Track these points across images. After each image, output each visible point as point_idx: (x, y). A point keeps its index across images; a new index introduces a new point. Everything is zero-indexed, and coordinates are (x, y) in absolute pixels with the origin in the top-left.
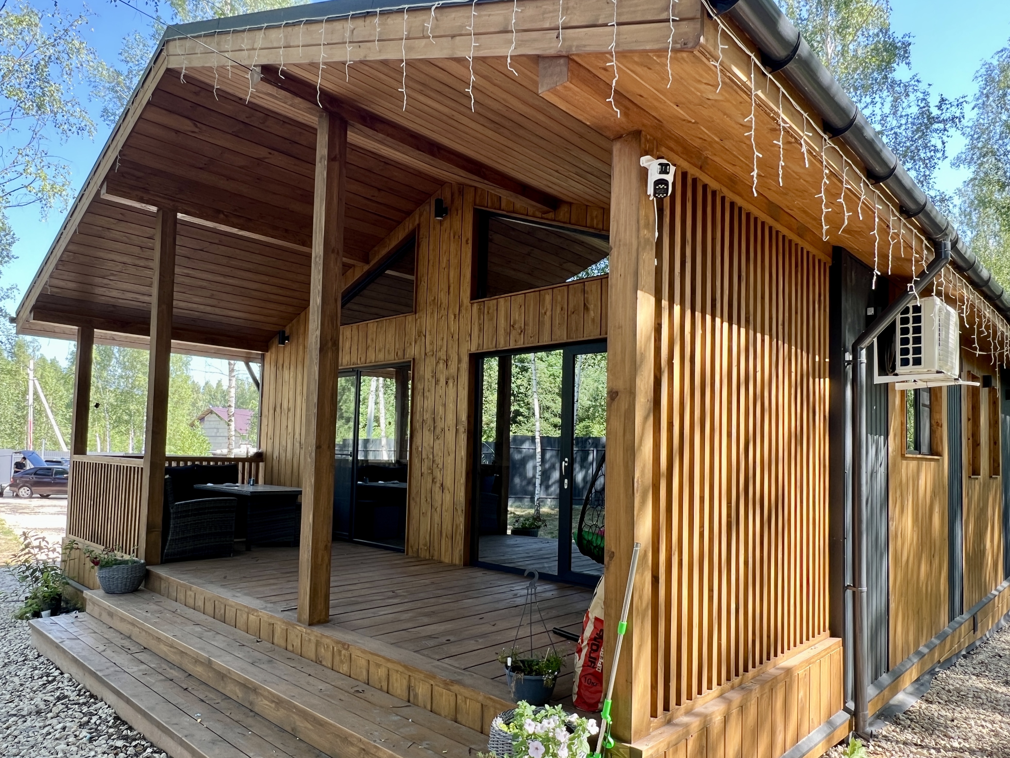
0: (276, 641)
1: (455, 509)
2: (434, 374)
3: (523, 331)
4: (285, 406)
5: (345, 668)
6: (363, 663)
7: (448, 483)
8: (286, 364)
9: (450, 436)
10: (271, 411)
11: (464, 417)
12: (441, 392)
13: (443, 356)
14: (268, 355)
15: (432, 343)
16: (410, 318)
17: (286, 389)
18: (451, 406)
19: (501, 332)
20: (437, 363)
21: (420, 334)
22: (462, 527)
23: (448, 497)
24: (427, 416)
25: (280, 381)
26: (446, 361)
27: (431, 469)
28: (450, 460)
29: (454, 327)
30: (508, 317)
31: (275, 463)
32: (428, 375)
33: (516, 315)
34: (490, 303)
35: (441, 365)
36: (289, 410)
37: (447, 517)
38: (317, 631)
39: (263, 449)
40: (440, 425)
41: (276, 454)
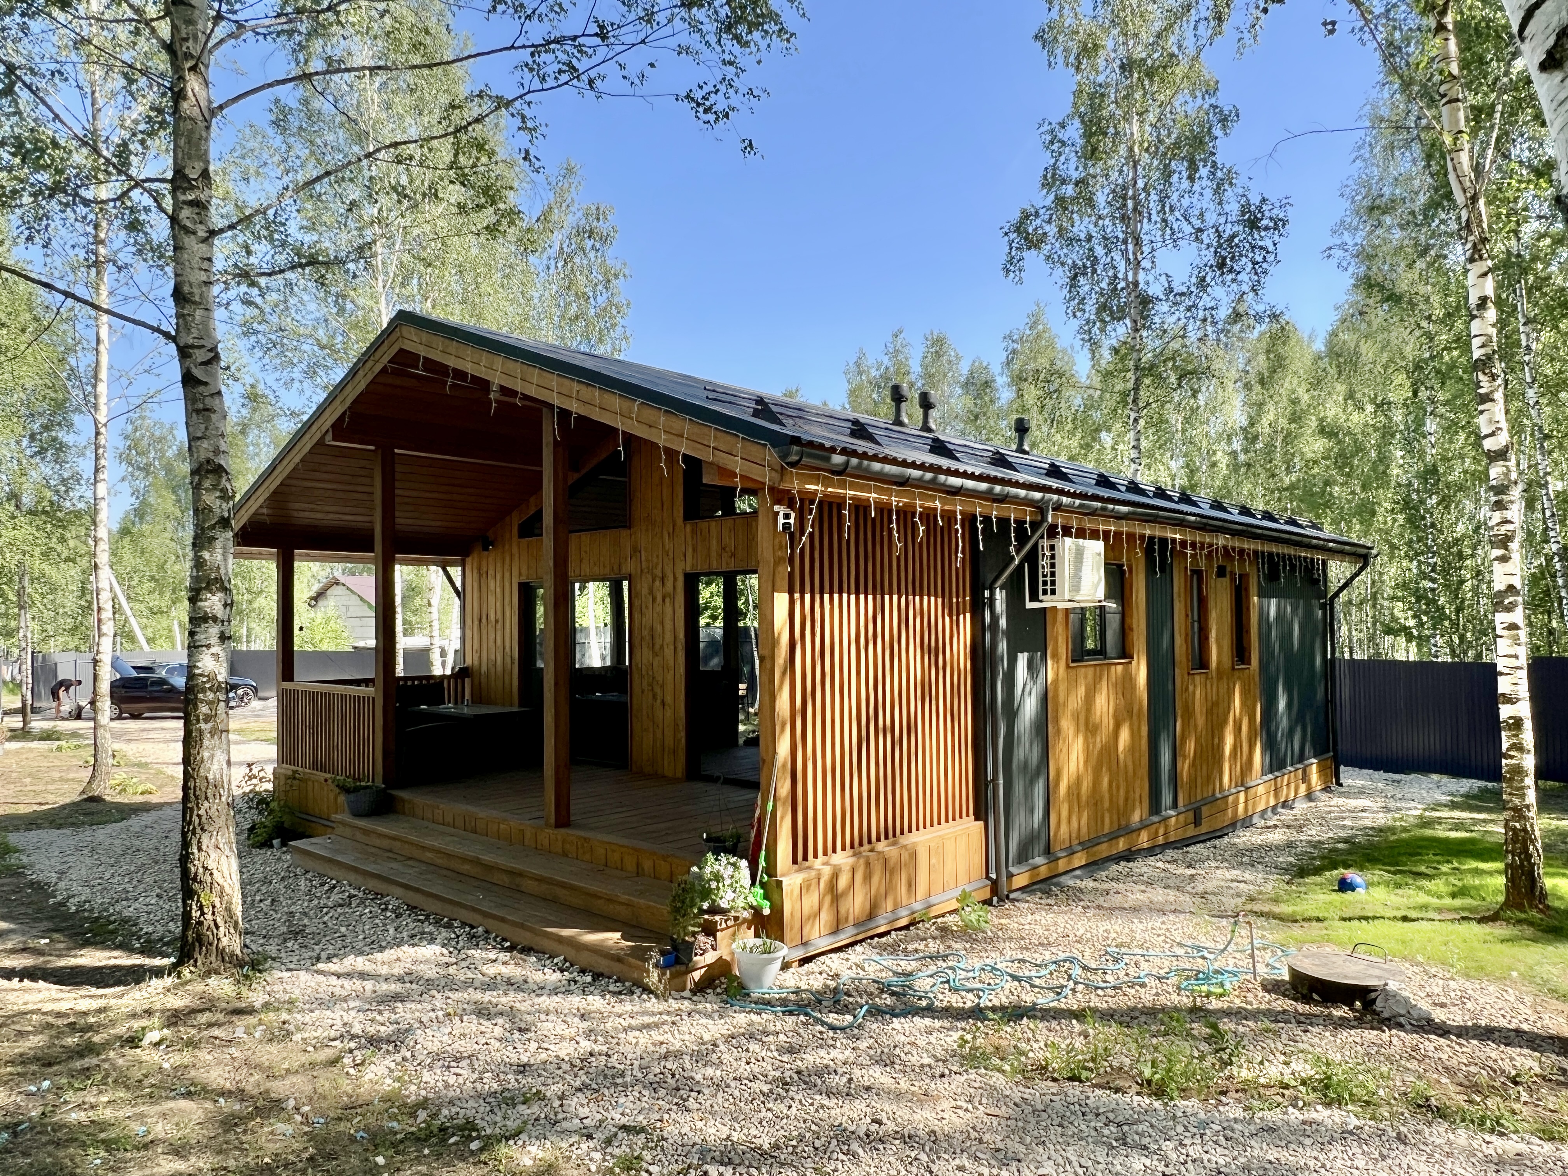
0: (526, 842)
1: (676, 725)
2: (651, 592)
3: (733, 555)
4: (492, 617)
5: (587, 857)
6: (602, 851)
7: (669, 699)
8: (491, 572)
9: (669, 652)
10: (476, 623)
11: (681, 635)
12: (658, 609)
13: (658, 572)
14: (469, 560)
15: (647, 561)
16: (625, 533)
17: (492, 599)
18: (668, 625)
19: (714, 554)
20: (654, 580)
21: (636, 550)
22: (683, 741)
23: (669, 713)
24: (645, 633)
25: (484, 589)
26: (663, 579)
27: (651, 685)
28: (669, 677)
29: (668, 545)
30: (720, 539)
31: (484, 680)
32: (645, 591)
33: (726, 540)
34: (703, 525)
35: (658, 583)
36: (497, 621)
37: (669, 733)
38: (563, 831)
39: (469, 662)
40: (658, 642)
41: (484, 668)
